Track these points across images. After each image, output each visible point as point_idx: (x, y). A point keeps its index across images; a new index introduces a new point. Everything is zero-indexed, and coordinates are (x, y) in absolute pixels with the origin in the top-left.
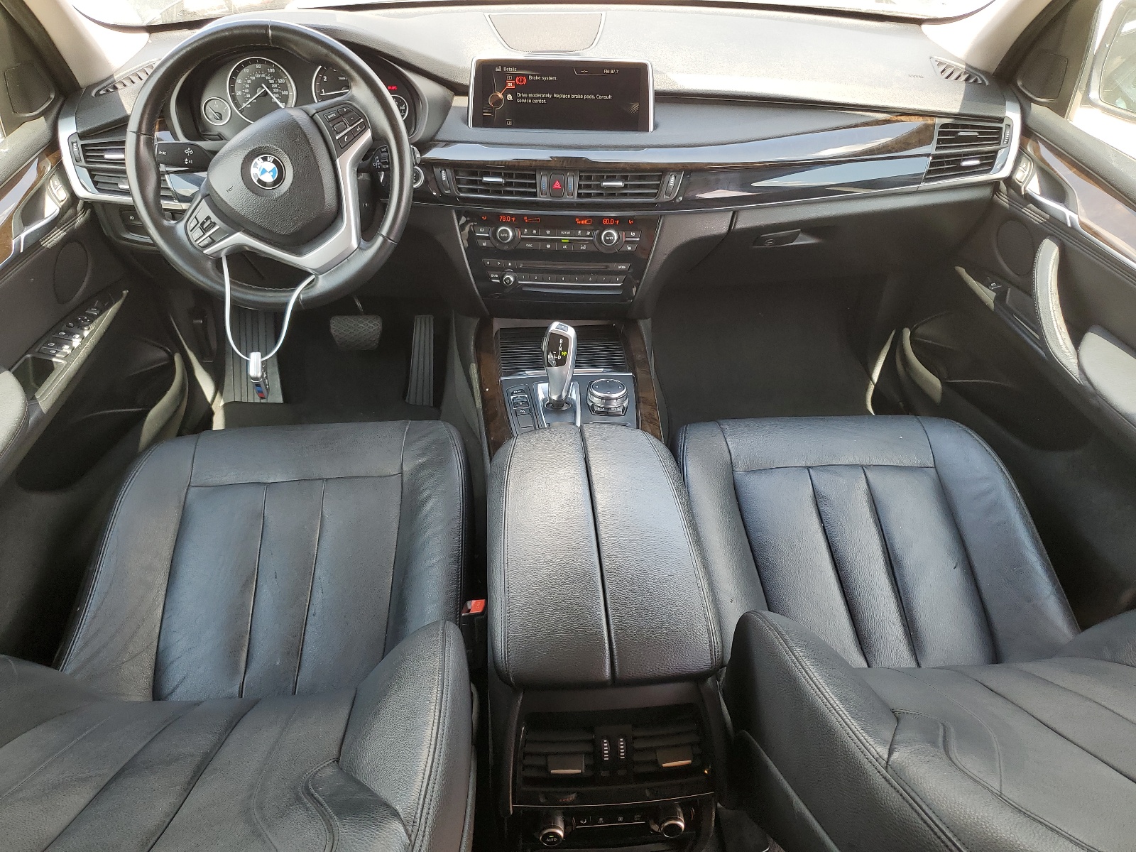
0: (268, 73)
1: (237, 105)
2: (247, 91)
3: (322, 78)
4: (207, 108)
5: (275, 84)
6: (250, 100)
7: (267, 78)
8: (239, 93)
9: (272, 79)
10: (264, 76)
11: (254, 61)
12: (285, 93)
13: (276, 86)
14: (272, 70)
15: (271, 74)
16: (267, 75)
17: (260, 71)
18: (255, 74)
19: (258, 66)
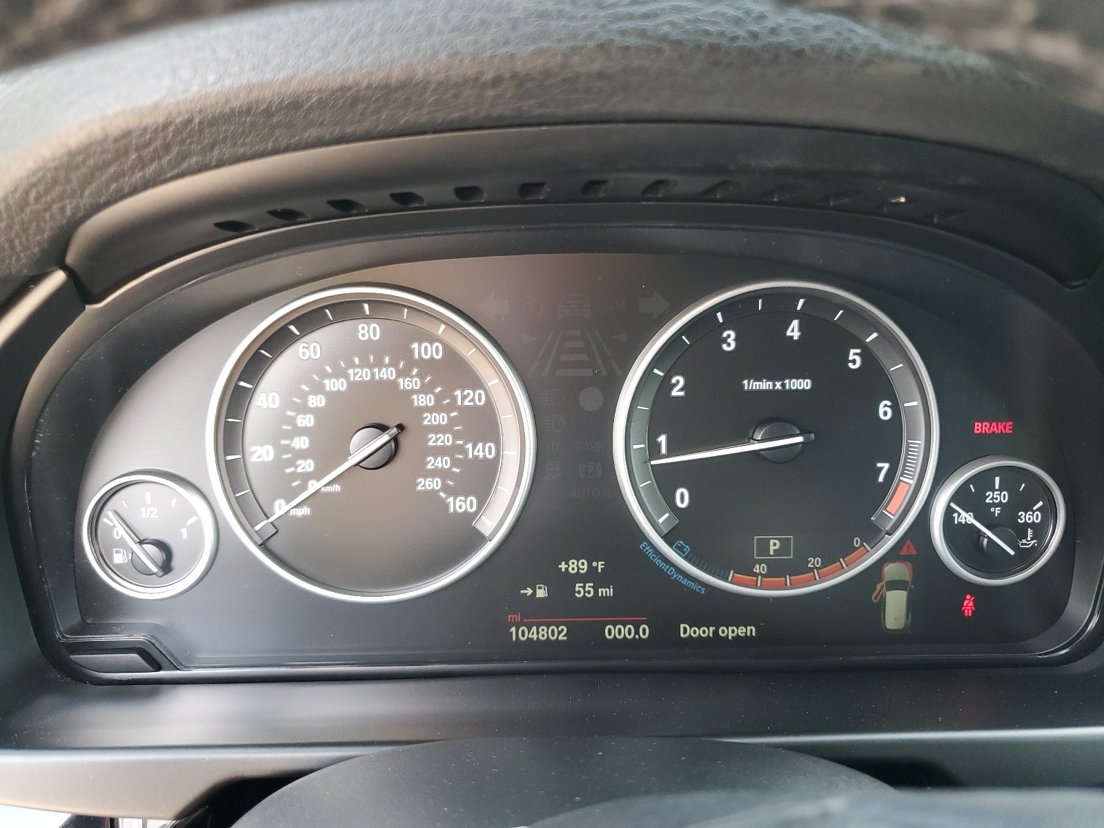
0: (411, 362)
1: (248, 509)
2: (302, 443)
3: (666, 385)
4: (104, 520)
5: (437, 408)
6: (313, 486)
7: (405, 384)
8: (259, 453)
9: (425, 389)
10: (388, 374)
11: (346, 310)
12: (483, 451)
13: (441, 419)
14: (432, 351)
15: (427, 366)
16: (401, 374)
17: (371, 354)
18: (351, 365)
19: (369, 331)
